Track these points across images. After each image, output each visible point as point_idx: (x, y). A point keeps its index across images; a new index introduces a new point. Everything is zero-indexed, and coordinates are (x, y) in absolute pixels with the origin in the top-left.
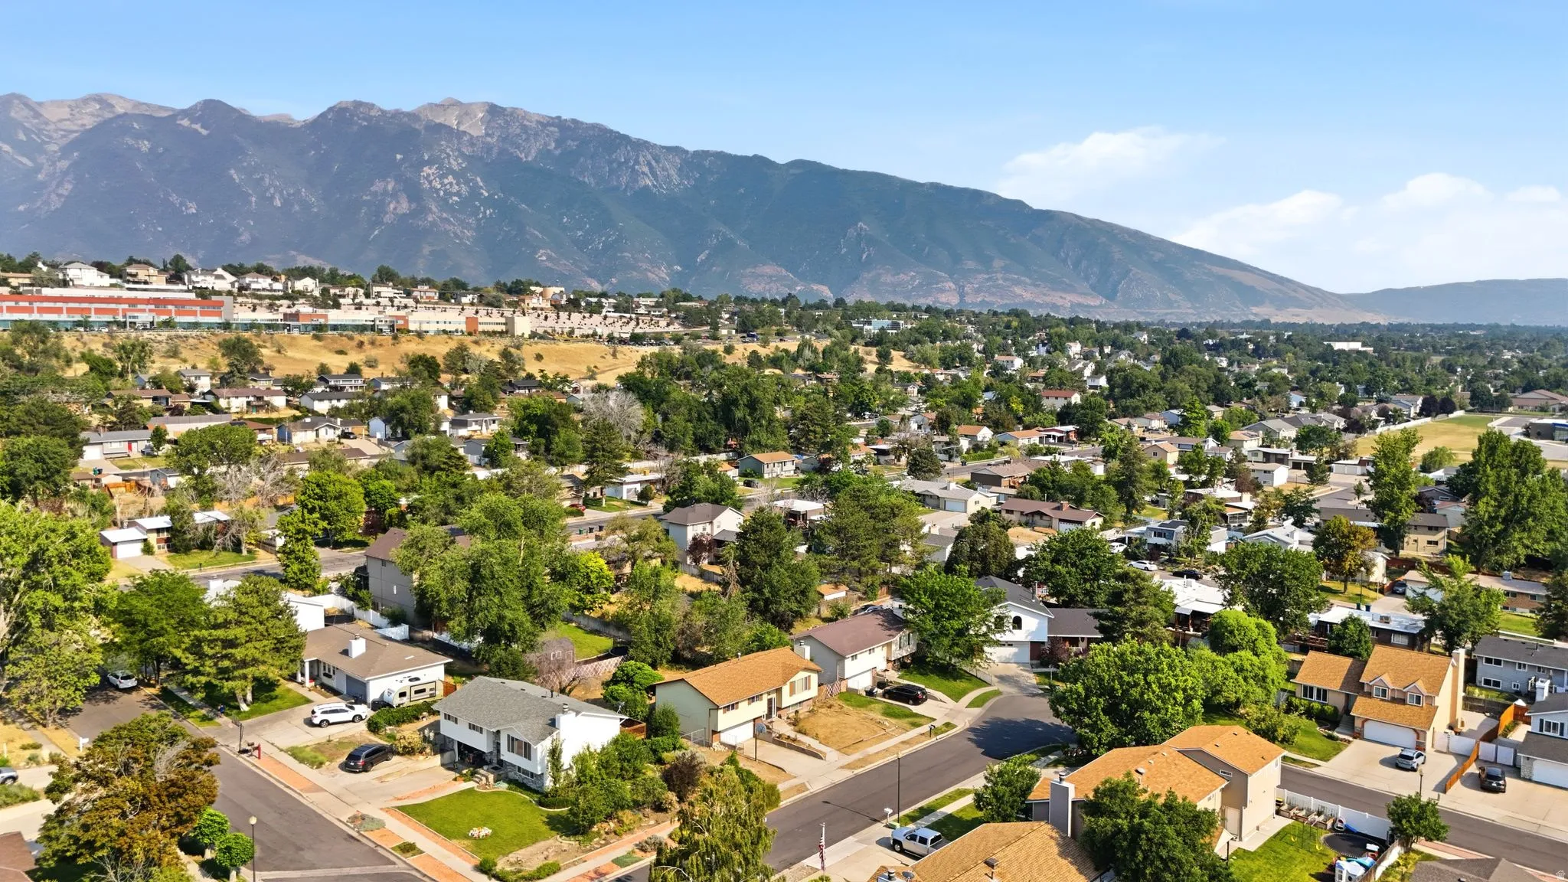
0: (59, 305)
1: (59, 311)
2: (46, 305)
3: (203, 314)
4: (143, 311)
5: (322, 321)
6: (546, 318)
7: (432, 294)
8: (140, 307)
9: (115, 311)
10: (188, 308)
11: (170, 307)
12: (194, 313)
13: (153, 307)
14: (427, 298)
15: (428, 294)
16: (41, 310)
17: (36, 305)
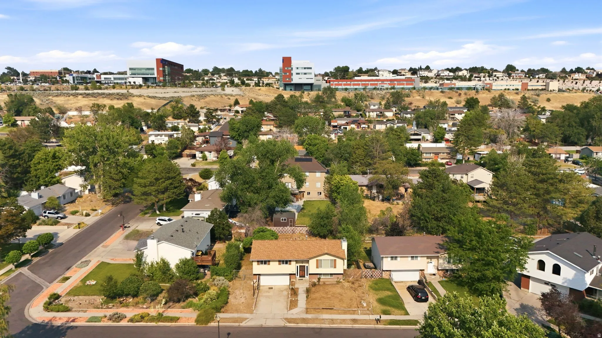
0: (359, 83)
1: (359, 85)
2: (355, 83)
3: (407, 84)
4: (386, 84)
5: (453, 86)
6: (576, 83)
7: (522, 75)
8: (385, 82)
9: (377, 84)
10: (401, 82)
11: (395, 82)
12: (403, 84)
13: (389, 82)
14: (519, 76)
15: (519, 75)
16: (354, 85)
17: (353, 83)
